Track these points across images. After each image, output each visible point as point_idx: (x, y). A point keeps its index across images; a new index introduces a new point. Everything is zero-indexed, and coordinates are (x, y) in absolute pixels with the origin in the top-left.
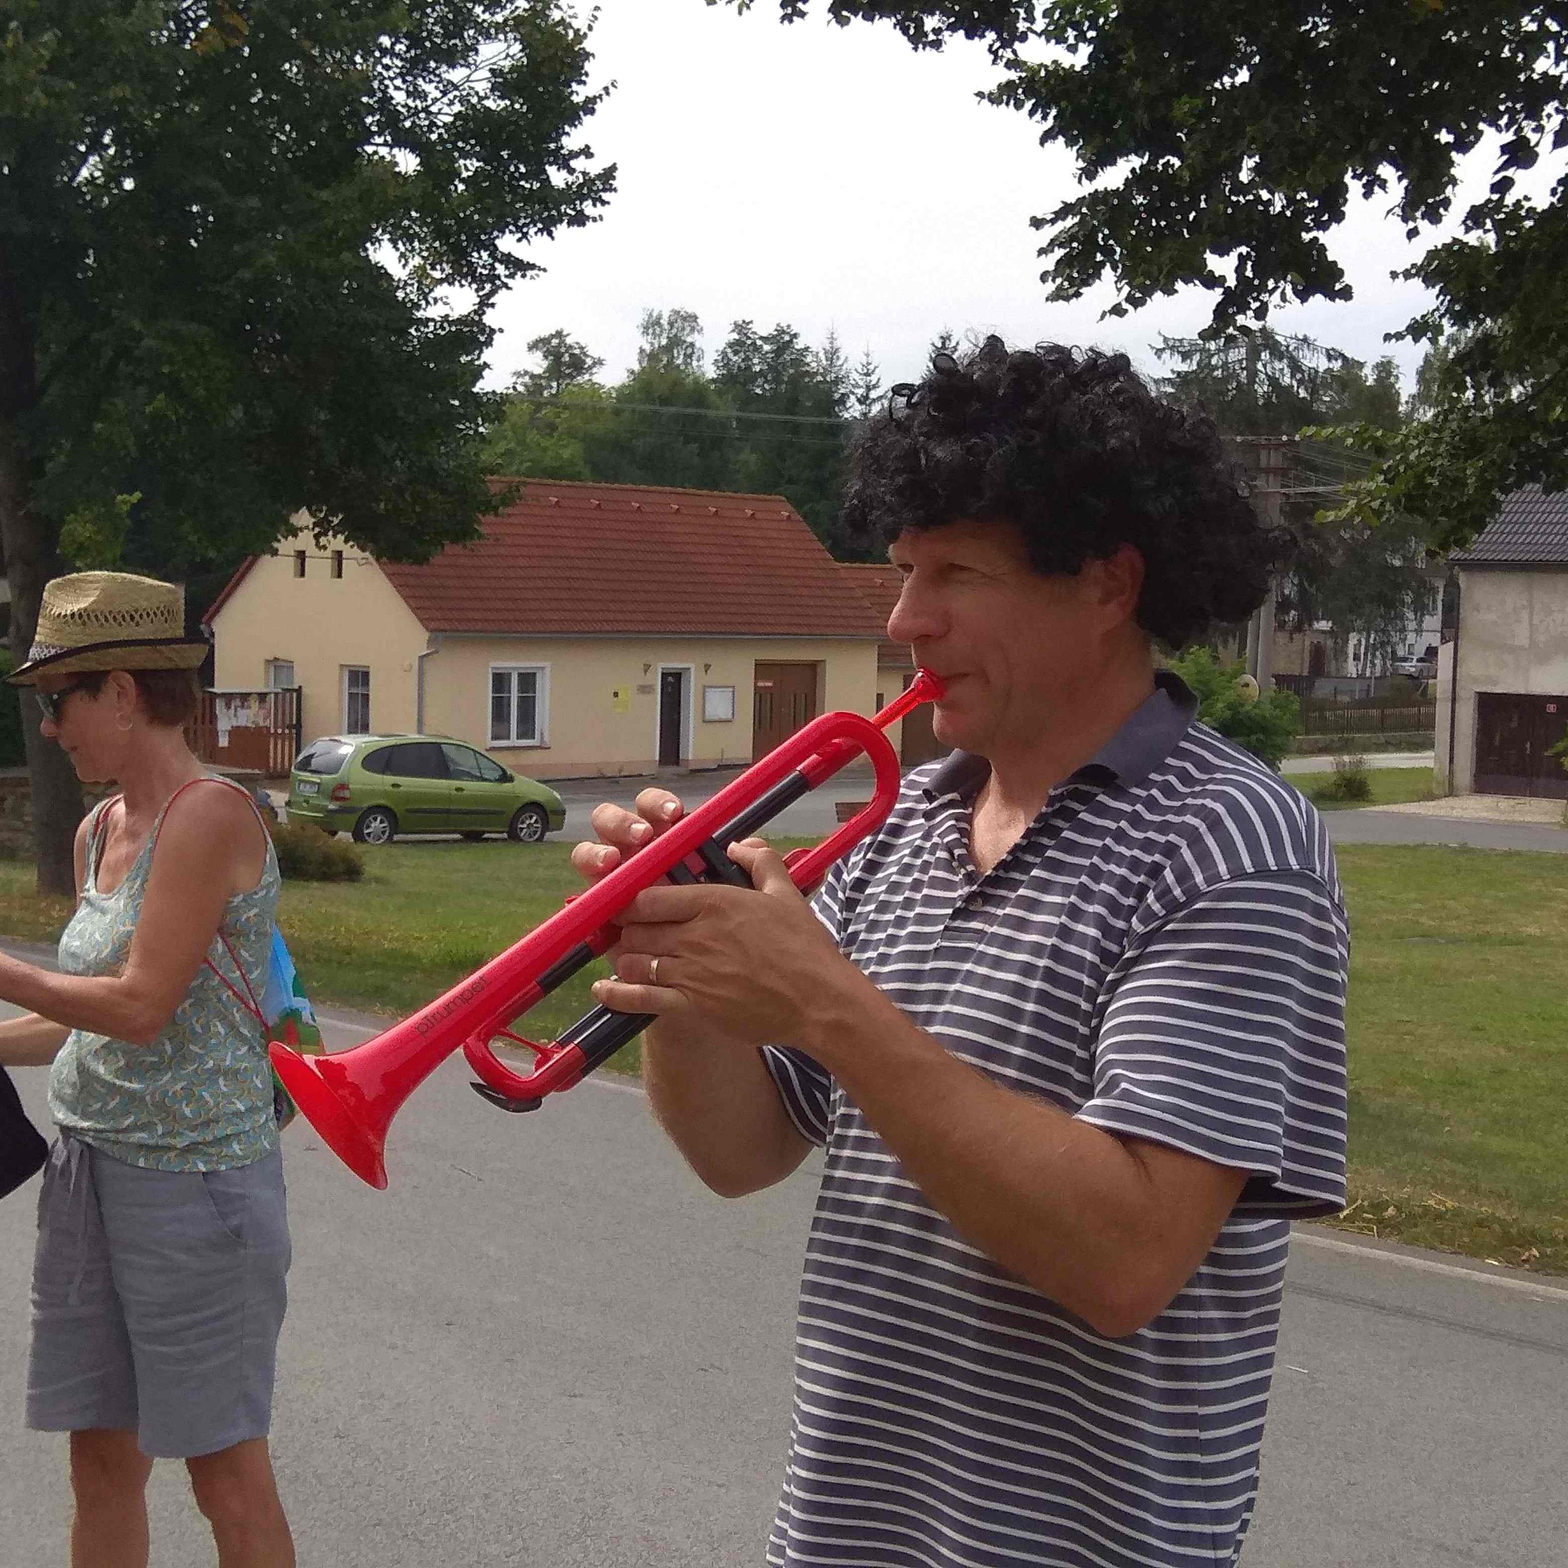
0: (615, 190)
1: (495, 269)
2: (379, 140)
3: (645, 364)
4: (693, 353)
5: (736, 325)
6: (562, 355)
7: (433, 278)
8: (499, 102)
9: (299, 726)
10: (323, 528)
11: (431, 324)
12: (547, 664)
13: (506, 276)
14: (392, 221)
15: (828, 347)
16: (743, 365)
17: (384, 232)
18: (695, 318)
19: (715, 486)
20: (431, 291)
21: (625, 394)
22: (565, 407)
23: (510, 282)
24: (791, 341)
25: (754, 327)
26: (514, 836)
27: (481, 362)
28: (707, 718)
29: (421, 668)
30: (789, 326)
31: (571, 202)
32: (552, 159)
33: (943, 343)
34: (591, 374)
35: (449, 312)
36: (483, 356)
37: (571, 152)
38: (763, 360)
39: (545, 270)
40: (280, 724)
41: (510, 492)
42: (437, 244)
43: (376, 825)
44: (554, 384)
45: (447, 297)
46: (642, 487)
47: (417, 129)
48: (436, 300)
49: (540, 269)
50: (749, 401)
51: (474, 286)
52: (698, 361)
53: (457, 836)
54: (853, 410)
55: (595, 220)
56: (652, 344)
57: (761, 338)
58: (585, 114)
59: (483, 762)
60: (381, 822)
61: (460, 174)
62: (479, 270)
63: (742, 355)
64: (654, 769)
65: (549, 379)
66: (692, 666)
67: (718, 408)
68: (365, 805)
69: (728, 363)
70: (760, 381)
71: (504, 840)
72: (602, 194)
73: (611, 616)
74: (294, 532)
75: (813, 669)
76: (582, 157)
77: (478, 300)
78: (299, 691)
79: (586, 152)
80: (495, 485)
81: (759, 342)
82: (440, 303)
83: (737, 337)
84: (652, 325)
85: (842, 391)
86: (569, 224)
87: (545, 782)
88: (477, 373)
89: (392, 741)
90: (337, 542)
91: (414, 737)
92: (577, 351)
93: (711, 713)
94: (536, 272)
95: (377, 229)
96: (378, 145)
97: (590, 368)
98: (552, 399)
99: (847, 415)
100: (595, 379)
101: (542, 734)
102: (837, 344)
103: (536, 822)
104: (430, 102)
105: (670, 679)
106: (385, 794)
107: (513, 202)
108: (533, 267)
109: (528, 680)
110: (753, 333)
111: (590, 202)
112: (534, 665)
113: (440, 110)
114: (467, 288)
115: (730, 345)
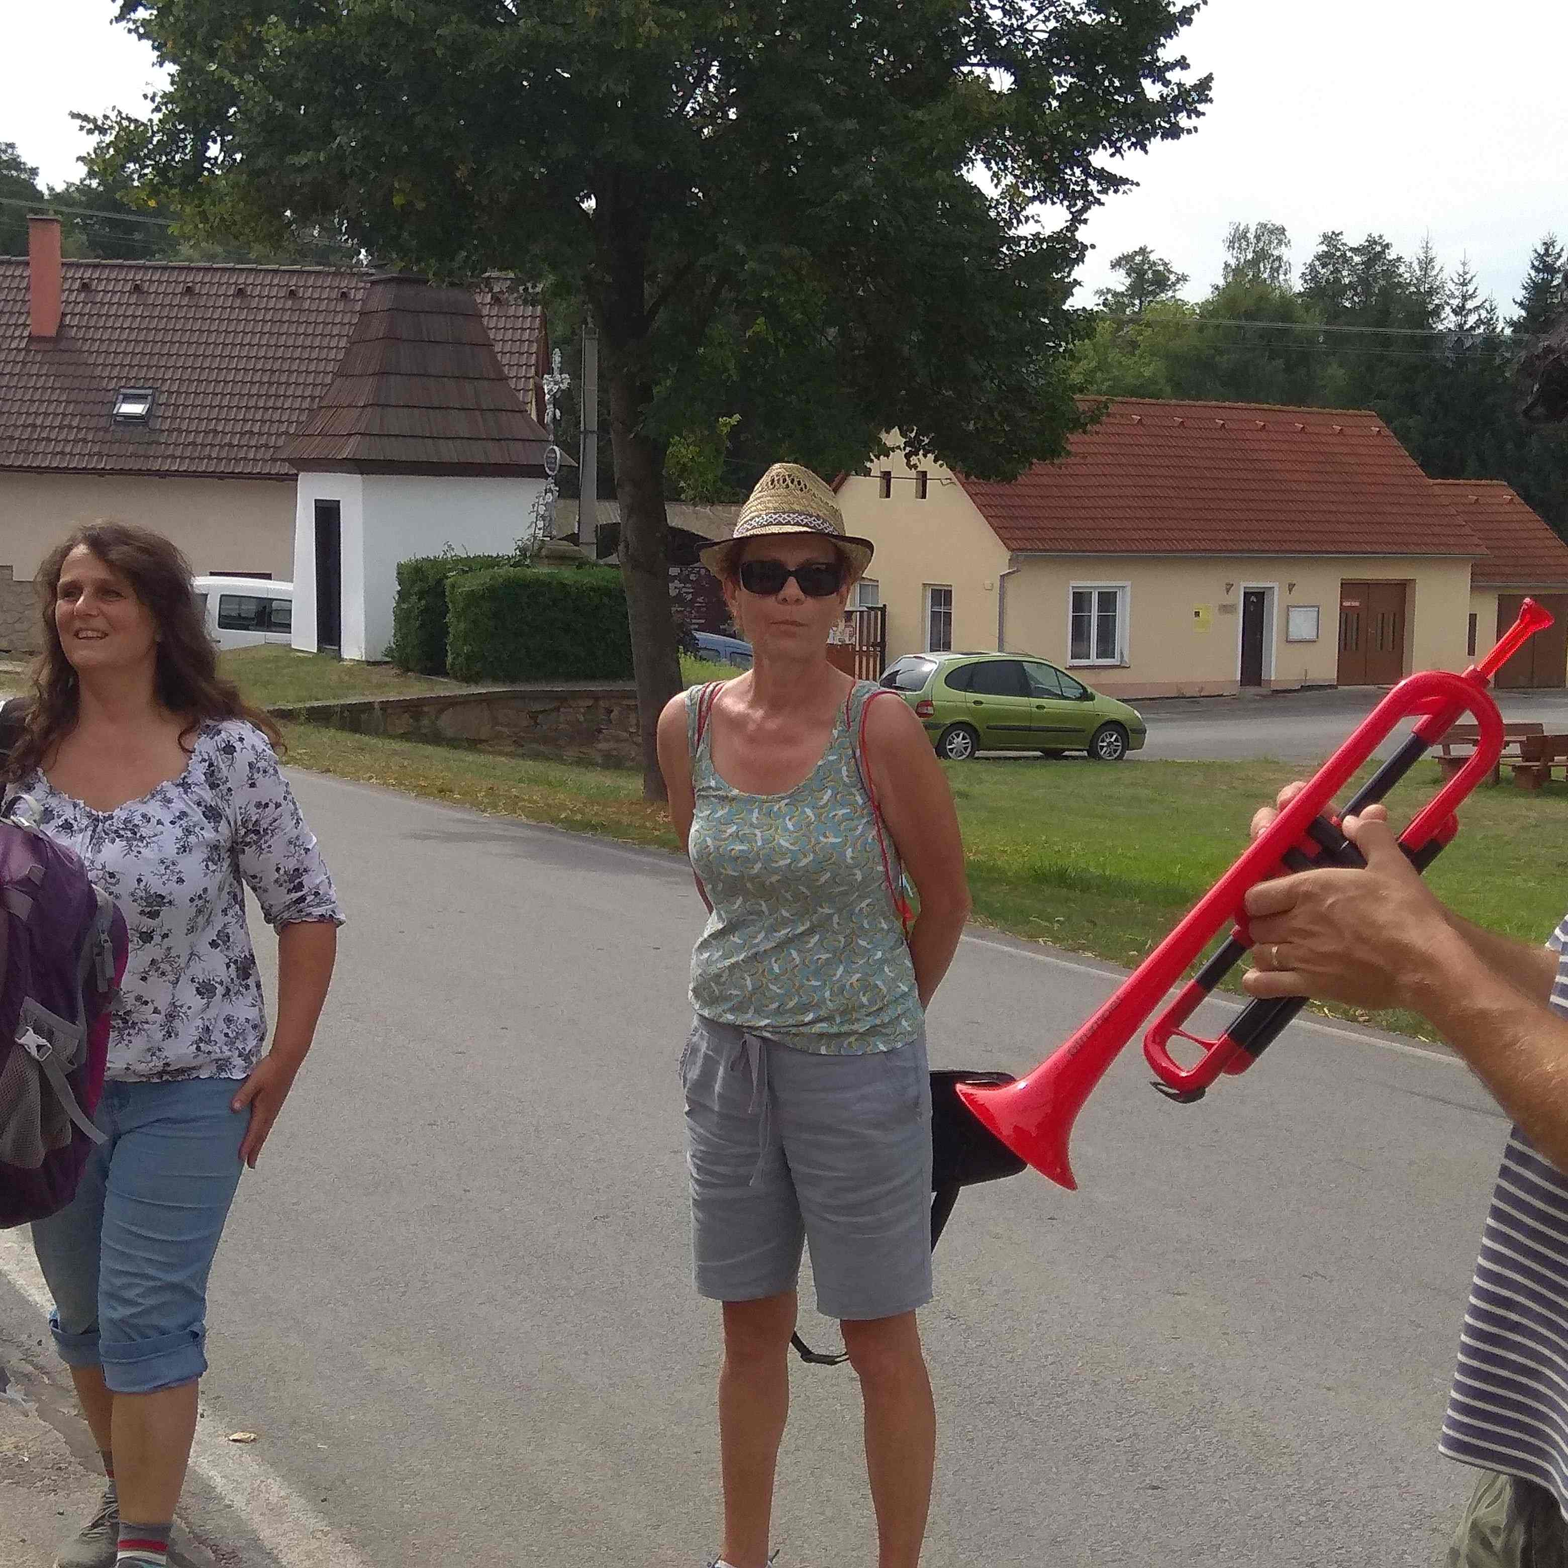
0: (1211, 101)
1: (1088, 185)
2: (974, 60)
3: (1230, 279)
4: (1280, 266)
5: (1325, 236)
6: (1146, 272)
7: (1025, 196)
8: (1095, 16)
9: (883, 644)
10: (913, 448)
11: (1023, 242)
12: (1127, 583)
13: (1099, 192)
14: (985, 141)
15: (1422, 257)
16: (1331, 277)
17: (977, 152)
18: (1283, 231)
19: (1301, 402)
20: (1023, 209)
21: (1209, 310)
22: (1148, 325)
23: (1103, 198)
24: (1383, 252)
25: (1345, 239)
26: (1093, 754)
27: (1071, 279)
28: (1291, 638)
29: (1002, 587)
30: (1381, 237)
31: (1166, 116)
32: (1147, 72)
33: (1547, 250)
34: (1175, 291)
35: (1040, 229)
36: (1073, 273)
37: (1166, 64)
38: (1353, 271)
39: (1138, 184)
40: (865, 642)
41: (1098, 409)
42: (1030, 162)
43: (958, 741)
44: (1137, 302)
45: (1038, 215)
46: (1227, 404)
47: (1013, 47)
48: (1027, 219)
49: (1133, 183)
50: (1336, 314)
51: (1066, 203)
52: (1285, 274)
53: (1038, 753)
54: (1448, 321)
55: (1189, 132)
56: (1238, 259)
57: (1351, 249)
58: (1182, 25)
59: (1065, 681)
60: (964, 738)
61: (1055, 90)
62: (1072, 186)
63: (1330, 267)
64: (1235, 690)
65: (1132, 297)
66: (1275, 585)
67: (1305, 322)
68: (948, 722)
69: (1316, 276)
70: (1350, 294)
71: (1083, 758)
72: (1196, 105)
73: (1192, 535)
74: (886, 451)
75: (1403, 588)
76: (1178, 69)
77: (1070, 217)
78: (883, 609)
79: (1182, 63)
80: (1082, 403)
81: (1349, 254)
82: (1031, 221)
83: (1326, 249)
84: (1238, 238)
85: (1437, 302)
86: (1162, 138)
87: (1124, 701)
88: (1067, 290)
89: (974, 659)
90: (926, 463)
91: (995, 655)
92: (1161, 268)
93: (1294, 634)
94: (1128, 186)
95: (971, 150)
96: (973, 65)
97: (1174, 284)
98: (1135, 317)
99: (1441, 327)
100: (1179, 295)
101: (1122, 653)
102: (1432, 254)
103: (1116, 740)
104: (1025, 20)
105: (1253, 599)
106: (969, 711)
107: (1107, 117)
108: (1125, 181)
109: (1108, 600)
110: (1343, 244)
111: (1185, 113)
112: (1114, 584)
113: (1035, 27)
114: (1058, 205)
115: (1318, 258)
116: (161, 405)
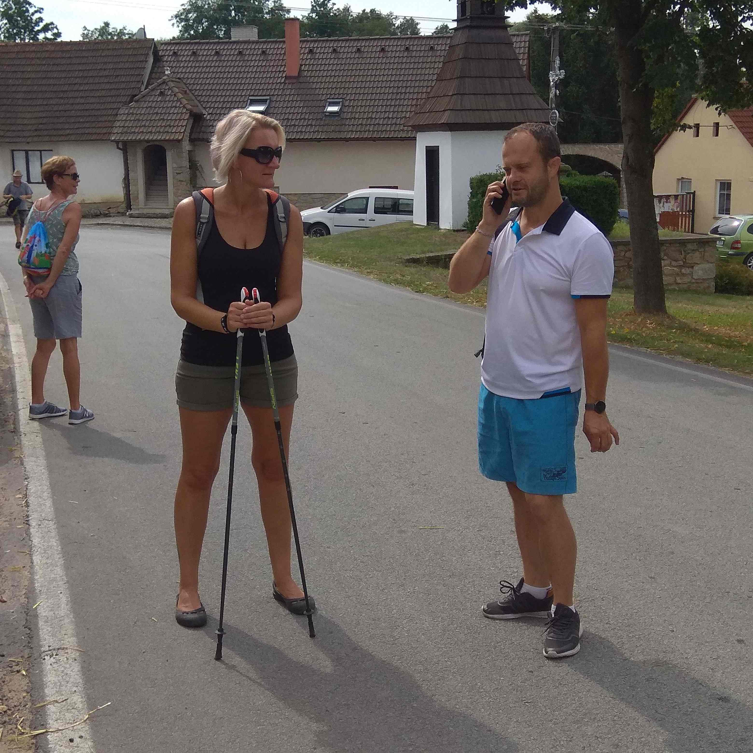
9: (693, 211)
40: (684, 210)
68: (749, 251)
78: (694, 193)
116: (346, 106)
